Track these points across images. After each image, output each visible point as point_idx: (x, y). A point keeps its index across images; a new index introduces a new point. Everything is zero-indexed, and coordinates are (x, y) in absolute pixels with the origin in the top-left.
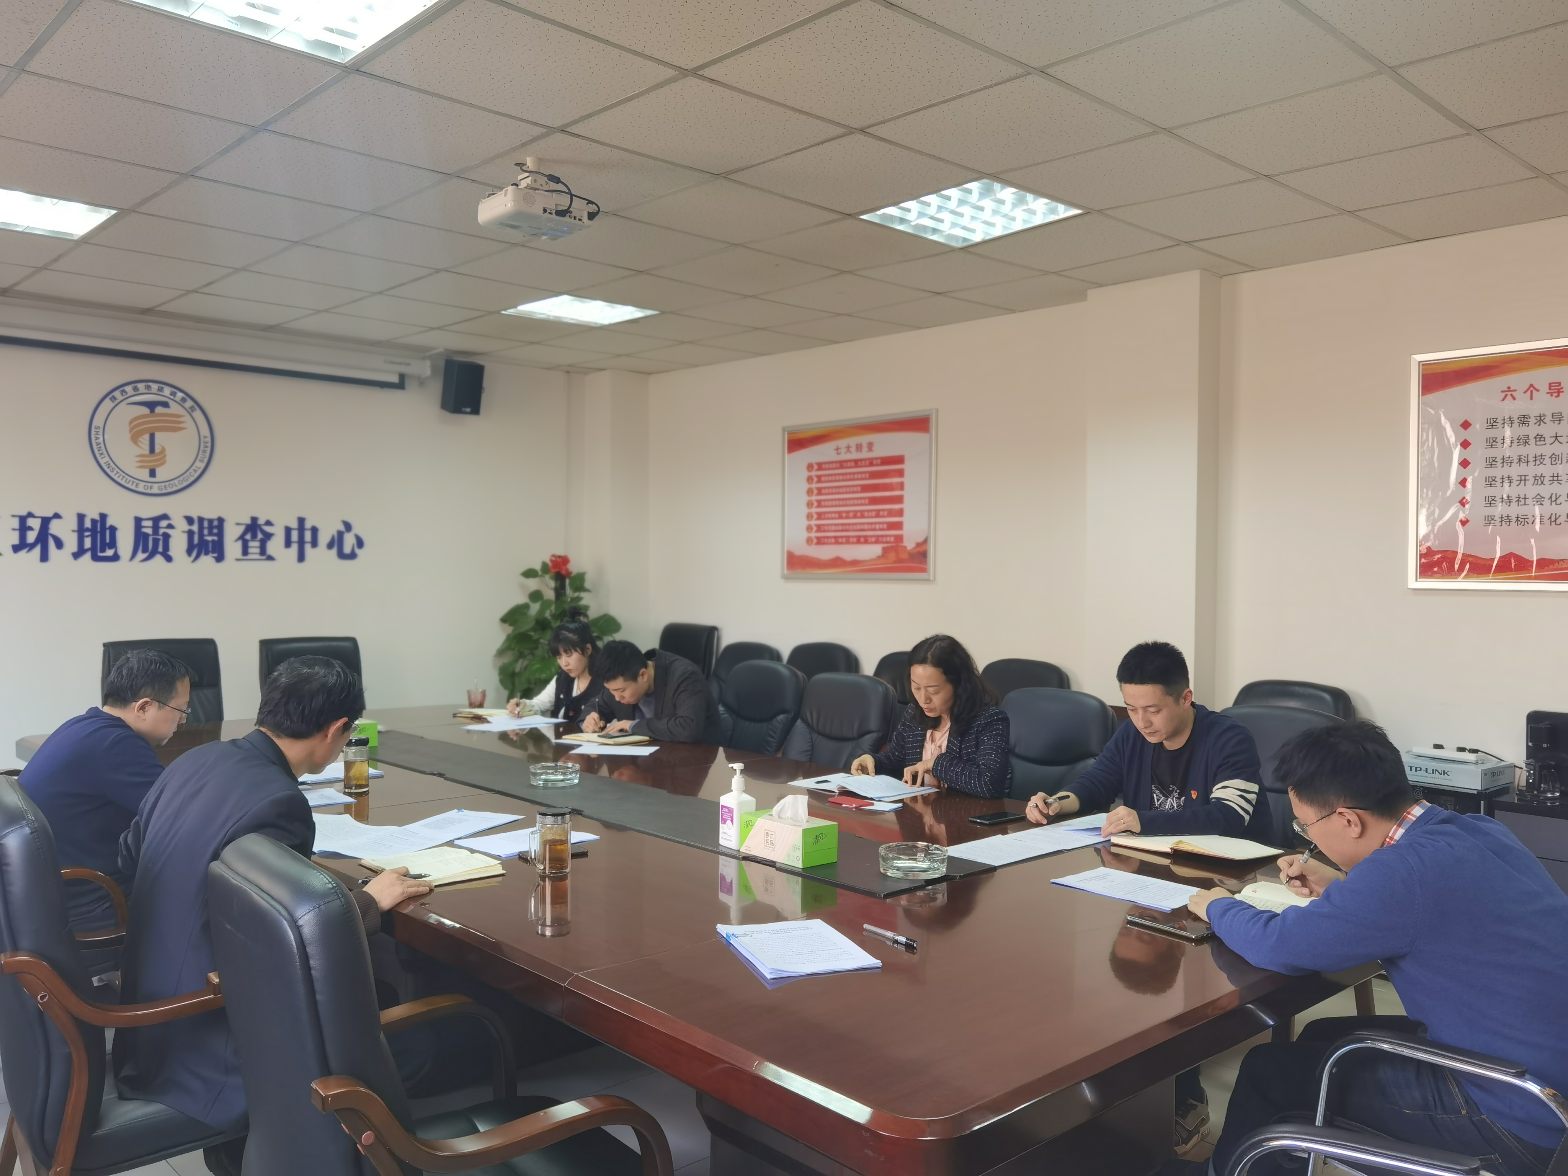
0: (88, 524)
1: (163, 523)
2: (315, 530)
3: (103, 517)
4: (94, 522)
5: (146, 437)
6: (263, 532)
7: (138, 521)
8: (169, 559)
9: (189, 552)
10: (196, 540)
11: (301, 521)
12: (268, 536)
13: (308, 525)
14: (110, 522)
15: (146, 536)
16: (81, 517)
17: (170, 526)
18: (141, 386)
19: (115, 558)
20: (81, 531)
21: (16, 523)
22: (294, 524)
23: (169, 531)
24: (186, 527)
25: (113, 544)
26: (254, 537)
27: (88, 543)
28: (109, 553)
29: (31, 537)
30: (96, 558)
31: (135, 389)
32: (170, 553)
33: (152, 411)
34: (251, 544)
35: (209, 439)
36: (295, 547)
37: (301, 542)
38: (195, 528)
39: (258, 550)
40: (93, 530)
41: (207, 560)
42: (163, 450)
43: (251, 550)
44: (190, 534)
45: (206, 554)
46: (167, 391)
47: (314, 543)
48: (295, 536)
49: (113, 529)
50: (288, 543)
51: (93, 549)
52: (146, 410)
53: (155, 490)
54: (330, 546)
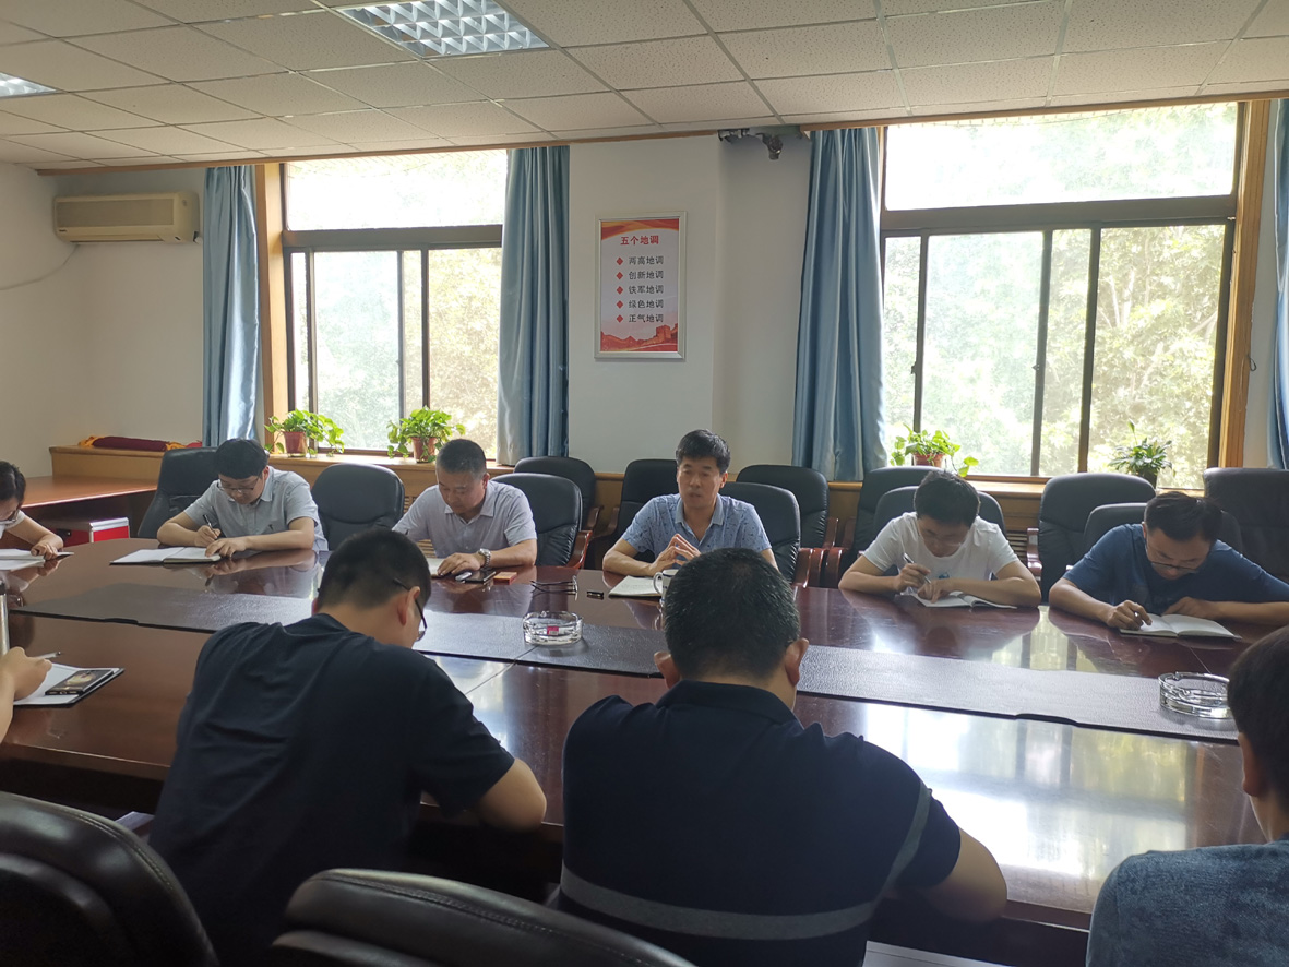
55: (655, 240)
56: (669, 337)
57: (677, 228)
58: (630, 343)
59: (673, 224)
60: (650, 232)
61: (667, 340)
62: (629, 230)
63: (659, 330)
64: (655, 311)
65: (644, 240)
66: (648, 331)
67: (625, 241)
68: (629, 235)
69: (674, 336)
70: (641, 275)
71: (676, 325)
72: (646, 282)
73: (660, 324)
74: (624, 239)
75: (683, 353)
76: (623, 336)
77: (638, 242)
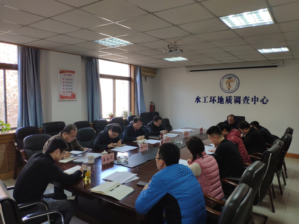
0: (219, 98)
1: (231, 97)
2: (258, 98)
3: (222, 97)
4: (220, 97)
5: (228, 83)
6: (248, 99)
7: (227, 97)
8: (231, 103)
9: (234, 102)
10: (236, 100)
11: (255, 97)
12: (249, 99)
13: (256, 97)
14: (223, 97)
15: (228, 99)
16: (219, 97)
17: (232, 98)
18: (228, 75)
19: (223, 103)
20: (218, 99)
21: (210, 98)
22: (254, 97)
23: (231, 99)
24: (234, 98)
25: (223, 101)
26: (246, 100)
27: (219, 101)
28: (222, 102)
29: (212, 100)
30: (220, 103)
31: (227, 76)
32: (232, 102)
33: (229, 79)
34: (245, 101)
35: (238, 83)
36: (254, 101)
37: (255, 101)
38: (236, 98)
39: (246, 102)
40: (220, 99)
41: (237, 104)
42: (231, 85)
43: (245, 102)
44: (235, 99)
45: (237, 103)
46: (232, 75)
47: (258, 101)
48: (254, 99)
49: (223, 99)
50: (252, 101)
51: (220, 102)
52: (228, 79)
53: (229, 92)
54: (261, 101)
55: (71, 75)
56: (74, 96)
57: (75, 73)
58: (66, 97)
59: (74, 72)
60: (70, 74)
61: (73, 97)
62: (65, 72)
63: (72, 94)
64: (71, 90)
66: (70, 95)
67: (65, 75)
68: (66, 74)
69: (75, 96)
71: (75, 93)
72: (69, 84)
73: (72, 93)
74: (65, 74)
75: (76, 99)
76: (65, 96)
77: (67, 75)
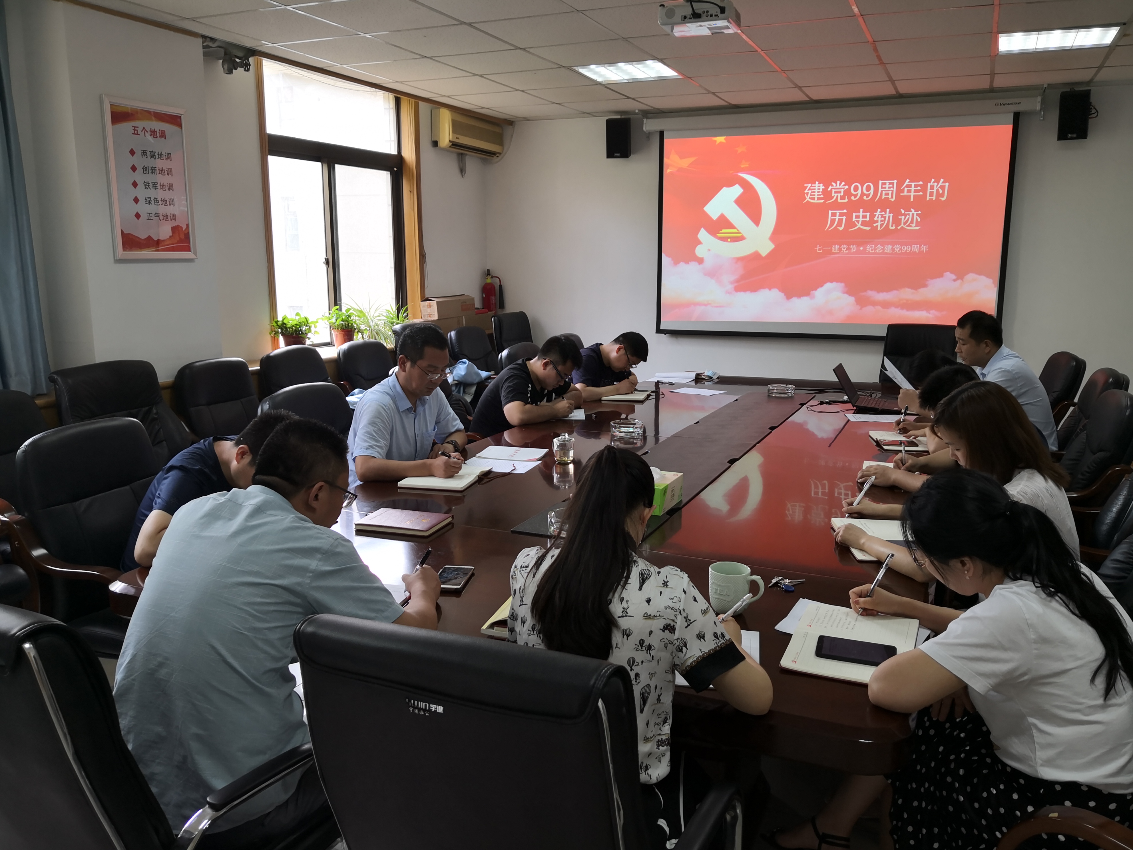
55: (163, 135)
56: (182, 237)
57: (180, 125)
58: (150, 243)
59: (175, 120)
60: (158, 126)
61: (181, 241)
62: (139, 119)
63: (175, 229)
64: (169, 210)
65: (153, 133)
66: (164, 232)
67: (135, 131)
68: (139, 124)
69: (187, 236)
70: (153, 170)
71: (188, 225)
72: (158, 179)
73: (175, 224)
74: (134, 128)
75: (195, 253)
76: (143, 236)
77: (148, 135)
